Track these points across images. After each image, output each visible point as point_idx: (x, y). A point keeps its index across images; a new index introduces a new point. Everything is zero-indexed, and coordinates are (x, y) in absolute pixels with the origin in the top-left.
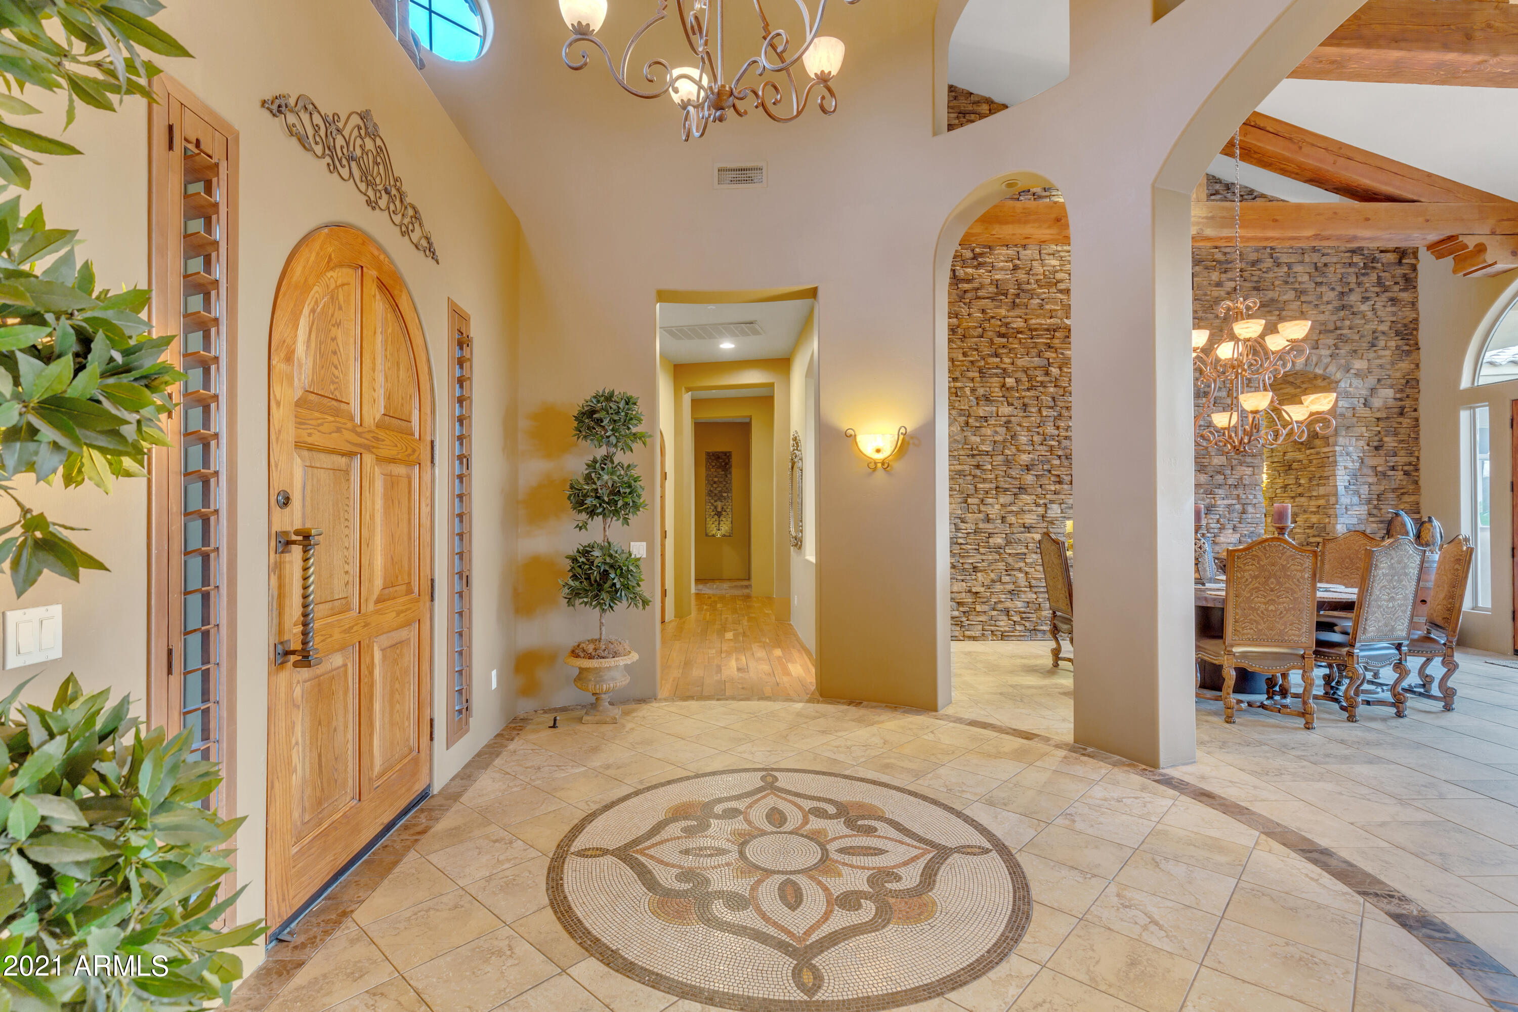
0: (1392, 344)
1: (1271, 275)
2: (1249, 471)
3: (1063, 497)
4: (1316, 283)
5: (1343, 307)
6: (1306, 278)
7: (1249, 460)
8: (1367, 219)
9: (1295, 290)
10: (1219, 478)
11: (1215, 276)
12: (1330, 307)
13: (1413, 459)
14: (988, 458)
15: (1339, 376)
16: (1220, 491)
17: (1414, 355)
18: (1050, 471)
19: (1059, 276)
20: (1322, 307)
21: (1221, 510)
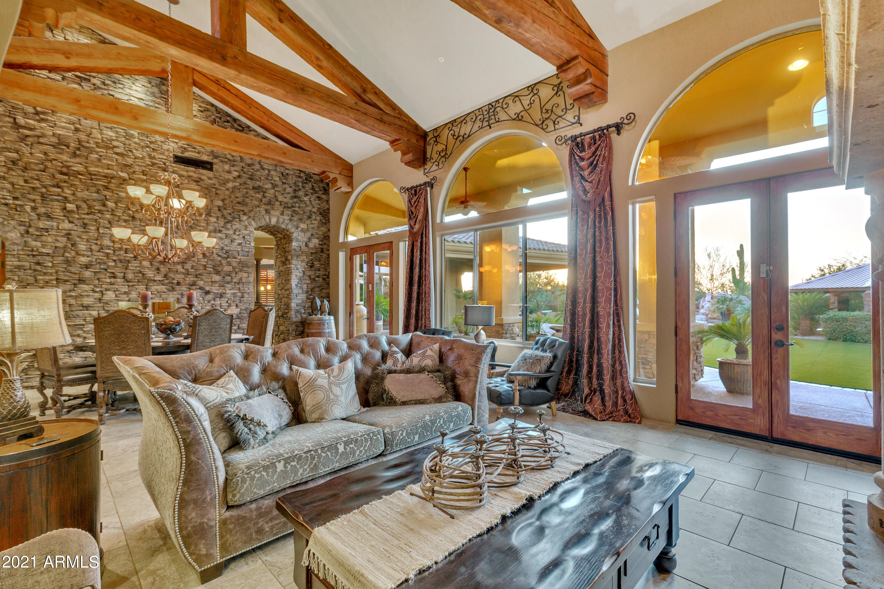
0: (318, 218)
1: (259, 173)
2: (245, 275)
3: (117, 287)
4: (283, 183)
5: (296, 197)
6: (277, 179)
7: (245, 269)
8: (285, 154)
9: (272, 184)
10: (228, 278)
11: (227, 167)
12: (289, 195)
13: (327, 273)
14: (47, 258)
15: (293, 230)
16: (228, 285)
17: (327, 225)
18: (106, 270)
19: (115, 143)
20: (285, 195)
21: (229, 296)
